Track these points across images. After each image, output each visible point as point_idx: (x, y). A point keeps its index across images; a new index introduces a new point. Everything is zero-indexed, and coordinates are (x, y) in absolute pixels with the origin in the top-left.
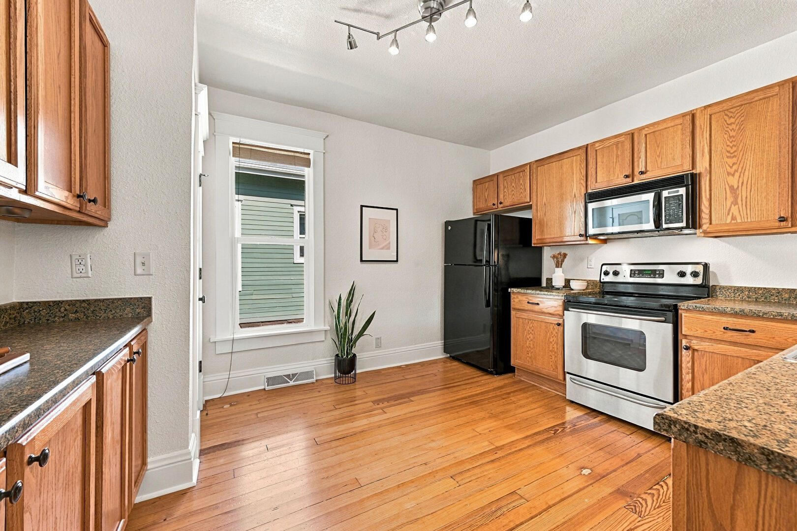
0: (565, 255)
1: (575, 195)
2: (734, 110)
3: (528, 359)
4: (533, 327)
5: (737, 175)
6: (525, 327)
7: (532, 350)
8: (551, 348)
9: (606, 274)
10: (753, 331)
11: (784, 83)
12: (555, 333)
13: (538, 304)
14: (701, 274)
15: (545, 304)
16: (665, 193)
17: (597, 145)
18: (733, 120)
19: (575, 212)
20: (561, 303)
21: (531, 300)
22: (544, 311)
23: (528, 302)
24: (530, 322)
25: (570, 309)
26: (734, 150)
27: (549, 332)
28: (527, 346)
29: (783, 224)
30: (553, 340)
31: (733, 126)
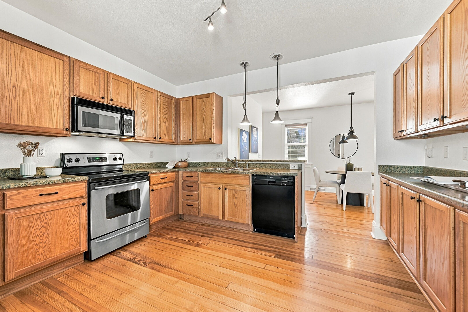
1: (58, 92)
2: (144, 91)
3: (39, 257)
4: (46, 219)
5: (144, 117)
6: (33, 223)
7: (46, 244)
8: (71, 230)
9: (70, 161)
10: (166, 178)
11: (155, 90)
12: (76, 214)
13: (57, 193)
14: (122, 159)
15: (66, 191)
16: (126, 117)
17: (81, 64)
18: (143, 94)
19: (58, 108)
20: (84, 186)
21: (46, 191)
22: (65, 198)
23: (41, 195)
24: (41, 216)
25: (96, 188)
26: (143, 107)
27: (69, 216)
28: (36, 244)
29: (154, 140)
30: (74, 221)
31: (143, 97)
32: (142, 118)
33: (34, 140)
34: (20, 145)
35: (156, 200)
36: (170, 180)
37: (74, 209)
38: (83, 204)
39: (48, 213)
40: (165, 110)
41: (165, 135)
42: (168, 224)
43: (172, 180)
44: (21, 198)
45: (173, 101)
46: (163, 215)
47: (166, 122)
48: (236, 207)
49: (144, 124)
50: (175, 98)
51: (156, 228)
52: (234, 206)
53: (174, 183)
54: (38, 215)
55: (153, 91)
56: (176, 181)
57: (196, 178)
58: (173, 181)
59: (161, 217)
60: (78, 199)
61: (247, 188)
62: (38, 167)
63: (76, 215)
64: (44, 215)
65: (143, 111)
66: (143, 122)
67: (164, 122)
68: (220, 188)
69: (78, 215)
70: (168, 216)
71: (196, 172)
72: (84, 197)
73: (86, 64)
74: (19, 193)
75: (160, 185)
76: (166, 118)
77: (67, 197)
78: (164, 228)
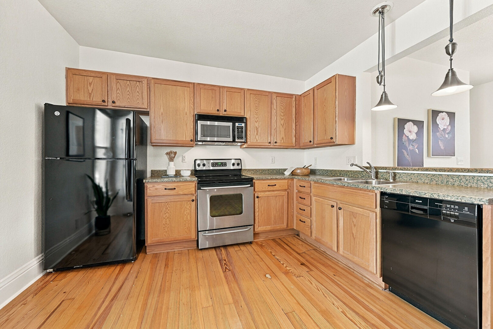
0: (175, 153)
1: (186, 113)
2: (257, 95)
3: (165, 233)
4: (169, 207)
5: (258, 123)
6: (162, 209)
7: (169, 226)
8: (185, 219)
9: (199, 165)
10: (275, 185)
11: (269, 92)
12: (188, 207)
13: (175, 189)
14: (240, 164)
15: (181, 188)
16: (237, 124)
17: (201, 86)
18: (256, 99)
19: (186, 124)
20: (194, 186)
21: (168, 187)
22: (180, 193)
23: (166, 189)
24: (166, 204)
25: (201, 188)
26: (257, 112)
27: (183, 208)
28: (164, 224)
29: (270, 144)
30: (187, 213)
31: (257, 102)
32: (256, 123)
33: (174, 149)
34: (167, 154)
35: (262, 208)
36: (280, 189)
37: (187, 203)
38: (193, 201)
39: (170, 203)
40: (282, 111)
41: (283, 138)
42: (279, 237)
43: (284, 188)
44: (155, 190)
45: (294, 99)
46: (271, 225)
47: (283, 124)
48: (354, 239)
49: (257, 129)
50: (296, 95)
51: (265, 237)
52: (352, 237)
53: (287, 192)
54: (164, 203)
55: (268, 94)
56: (288, 191)
57: (308, 188)
58: (286, 190)
59: (268, 228)
60: (189, 195)
61: (371, 213)
62: (177, 169)
63: (188, 209)
64: (168, 204)
65: (256, 116)
66: (256, 127)
67: (281, 124)
68: (333, 206)
69: (189, 208)
70: (277, 228)
71: (309, 182)
72: (195, 195)
73: (205, 85)
74: (153, 186)
75: (267, 193)
76: (284, 119)
77: (181, 193)
78: (274, 240)
